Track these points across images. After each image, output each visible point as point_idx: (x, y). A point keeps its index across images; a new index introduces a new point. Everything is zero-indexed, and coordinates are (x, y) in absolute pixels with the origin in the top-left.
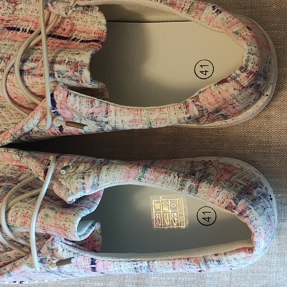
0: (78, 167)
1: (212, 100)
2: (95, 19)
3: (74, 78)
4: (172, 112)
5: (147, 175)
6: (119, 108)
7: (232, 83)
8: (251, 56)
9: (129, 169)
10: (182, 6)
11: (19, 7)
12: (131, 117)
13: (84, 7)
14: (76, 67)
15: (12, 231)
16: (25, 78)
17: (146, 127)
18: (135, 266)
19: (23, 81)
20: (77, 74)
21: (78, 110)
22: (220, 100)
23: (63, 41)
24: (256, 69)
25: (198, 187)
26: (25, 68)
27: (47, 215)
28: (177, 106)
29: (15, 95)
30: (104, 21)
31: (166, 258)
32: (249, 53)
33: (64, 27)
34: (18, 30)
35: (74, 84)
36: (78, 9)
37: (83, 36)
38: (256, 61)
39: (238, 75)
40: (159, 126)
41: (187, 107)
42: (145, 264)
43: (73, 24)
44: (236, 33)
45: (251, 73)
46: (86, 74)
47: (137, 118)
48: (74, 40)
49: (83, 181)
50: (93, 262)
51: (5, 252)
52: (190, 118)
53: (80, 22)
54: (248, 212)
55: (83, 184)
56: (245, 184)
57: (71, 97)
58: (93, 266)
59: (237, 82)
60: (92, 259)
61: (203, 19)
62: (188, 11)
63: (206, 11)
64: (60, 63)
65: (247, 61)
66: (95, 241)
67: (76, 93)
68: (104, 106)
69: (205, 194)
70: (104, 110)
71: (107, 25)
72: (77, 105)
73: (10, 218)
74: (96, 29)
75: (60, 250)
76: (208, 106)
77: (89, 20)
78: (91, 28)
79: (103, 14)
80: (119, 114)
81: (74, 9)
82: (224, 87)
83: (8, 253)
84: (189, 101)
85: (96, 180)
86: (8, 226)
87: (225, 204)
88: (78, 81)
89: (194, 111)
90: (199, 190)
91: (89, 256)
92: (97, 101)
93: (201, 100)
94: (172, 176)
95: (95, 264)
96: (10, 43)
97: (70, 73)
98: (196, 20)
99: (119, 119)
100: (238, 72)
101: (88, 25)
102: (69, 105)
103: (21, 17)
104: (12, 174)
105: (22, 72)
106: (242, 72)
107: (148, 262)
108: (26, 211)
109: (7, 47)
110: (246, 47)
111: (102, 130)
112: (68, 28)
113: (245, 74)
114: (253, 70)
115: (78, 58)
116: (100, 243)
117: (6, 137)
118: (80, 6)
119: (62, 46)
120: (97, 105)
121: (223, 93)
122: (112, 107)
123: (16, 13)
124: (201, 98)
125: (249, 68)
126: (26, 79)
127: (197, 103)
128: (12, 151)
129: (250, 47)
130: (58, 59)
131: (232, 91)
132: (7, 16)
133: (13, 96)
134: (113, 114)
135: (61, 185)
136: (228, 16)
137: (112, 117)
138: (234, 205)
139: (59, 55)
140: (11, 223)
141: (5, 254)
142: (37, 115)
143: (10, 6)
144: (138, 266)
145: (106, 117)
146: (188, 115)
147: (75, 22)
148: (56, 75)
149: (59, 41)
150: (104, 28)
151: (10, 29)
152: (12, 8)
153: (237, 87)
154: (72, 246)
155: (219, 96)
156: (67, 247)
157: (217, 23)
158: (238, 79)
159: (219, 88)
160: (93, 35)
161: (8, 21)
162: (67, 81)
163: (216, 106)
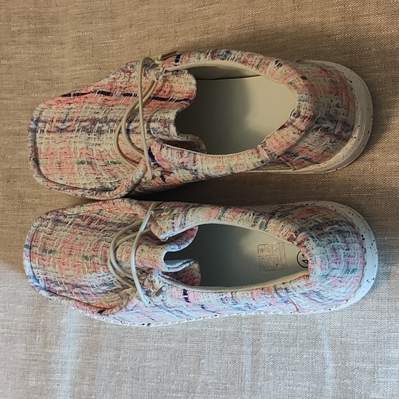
0: (173, 211)
1: (277, 145)
2: (187, 81)
3: (165, 133)
4: (247, 158)
5: (226, 214)
6: (204, 157)
7: (290, 127)
8: (302, 102)
9: (211, 210)
10: (253, 63)
11: (132, 75)
12: (215, 164)
13: (173, 71)
14: (165, 123)
15: (121, 266)
16: (131, 136)
17: (229, 172)
18: (221, 297)
19: (129, 139)
20: (166, 129)
21: (170, 160)
22: (284, 143)
23: (163, 102)
24: (309, 114)
25: (267, 223)
26: (131, 128)
27: (142, 250)
28: (250, 151)
29: (126, 152)
30: (194, 82)
31: (246, 289)
32: (300, 100)
33: (164, 89)
34: (131, 95)
35: (167, 138)
36: (167, 74)
37: (178, 96)
38: (308, 107)
39: (293, 121)
40: (239, 171)
41: (258, 152)
42: (229, 295)
43: (172, 87)
44: (291, 83)
45: (305, 117)
46: (173, 129)
47: (220, 164)
48: (170, 100)
49: (172, 221)
50: (185, 293)
51: (124, 289)
52: (262, 162)
53: (176, 84)
54: (306, 243)
55: (173, 223)
56: (321, 222)
57: (164, 150)
58: (186, 296)
59: (294, 126)
60: (184, 290)
61: (267, 73)
62: (257, 66)
63: (270, 66)
64: (154, 121)
65: (299, 107)
66: (195, 278)
67: (169, 146)
68: (192, 156)
69: (272, 229)
70: (192, 159)
71: (197, 85)
72: (169, 156)
73: (118, 255)
74: (188, 89)
75: (157, 281)
76: (274, 150)
77: (183, 82)
78: (185, 88)
79: (192, 76)
80: (204, 162)
81: (164, 75)
82: (285, 131)
83: (126, 290)
84: (259, 146)
85: (183, 220)
86: (117, 262)
87: (288, 237)
88: (168, 135)
89: (265, 155)
90: (268, 225)
91: (182, 287)
92: (186, 152)
93: (267, 145)
94: (248, 214)
95: (187, 295)
96: (124, 107)
97: (161, 130)
98: (263, 74)
99: (205, 167)
100: (292, 118)
101: (182, 86)
102: (163, 157)
103: (134, 84)
104: (128, 220)
105: (128, 131)
106: (296, 117)
107: (232, 293)
108: (129, 248)
109: (121, 111)
110: (297, 95)
111: (197, 178)
112: (168, 90)
113: (299, 119)
114: (306, 115)
115: (166, 116)
116: (199, 280)
117: (122, 189)
118: (169, 72)
119: (161, 106)
120: (186, 156)
121: (285, 137)
122: (199, 156)
123: (131, 80)
124: (268, 143)
125: (302, 114)
126: (131, 138)
127: (266, 148)
128: (126, 200)
129: (301, 95)
130: (153, 118)
131: (292, 135)
132: (124, 83)
133: (124, 153)
134: (199, 162)
135: (157, 225)
136: (287, 68)
137: (199, 166)
138: (295, 237)
139: (155, 115)
140: (119, 259)
141: (124, 291)
142: (141, 167)
143: (126, 75)
144: (224, 297)
145: (194, 166)
146: (260, 160)
147: (173, 84)
148: (152, 132)
149: (160, 102)
150: (194, 88)
151: (125, 95)
152: (128, 77)
153: (296, 131)
154: (169, 279)
155: (282, 140)
156: (163, 279)
157: (277, 75)
158: (294, 124)
159: (281, 133)
160: (185, 95)
161: (124, 89)
162: (161, 136)
163: (282, 149)
